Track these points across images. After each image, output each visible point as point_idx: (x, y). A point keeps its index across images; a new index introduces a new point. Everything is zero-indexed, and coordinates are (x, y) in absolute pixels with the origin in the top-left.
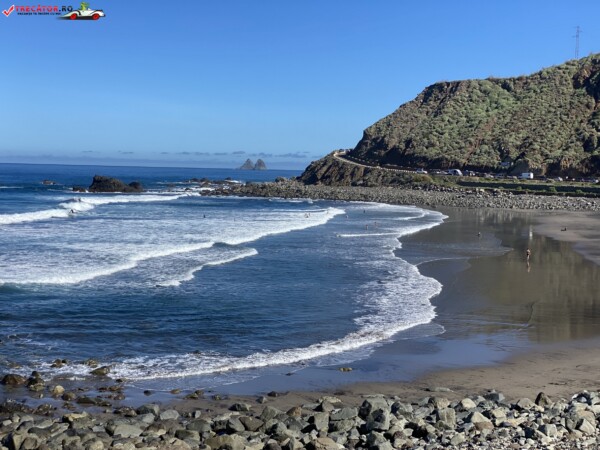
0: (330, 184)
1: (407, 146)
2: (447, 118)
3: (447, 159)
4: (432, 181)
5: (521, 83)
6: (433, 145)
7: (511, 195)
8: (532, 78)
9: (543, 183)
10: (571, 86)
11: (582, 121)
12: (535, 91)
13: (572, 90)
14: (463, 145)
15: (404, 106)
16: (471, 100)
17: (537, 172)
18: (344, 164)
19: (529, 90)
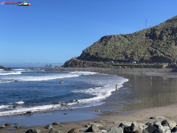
0: (72, 67)
1: (96, 55)
2: (108, 46)
3: (109, 58)
4: (105, 65)
5: (130, 36)
6: (104, 54)
7: (129, 68)
8: (133, 34)
9: (139, 64)
10: (145, 36)
11: (149, 46)
12: (134, 38)
13: (145, 37)
14: (114, 54)
15: (95, 43)
16: (115, 41)
17: (137, 61)
18: (77, 61)
19: (132, 37)
